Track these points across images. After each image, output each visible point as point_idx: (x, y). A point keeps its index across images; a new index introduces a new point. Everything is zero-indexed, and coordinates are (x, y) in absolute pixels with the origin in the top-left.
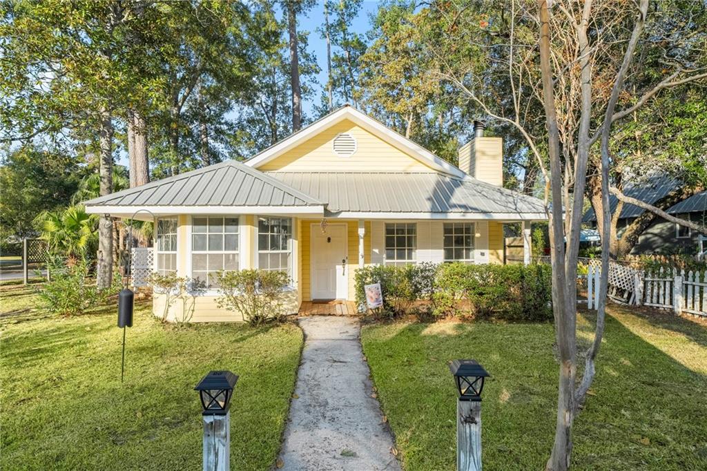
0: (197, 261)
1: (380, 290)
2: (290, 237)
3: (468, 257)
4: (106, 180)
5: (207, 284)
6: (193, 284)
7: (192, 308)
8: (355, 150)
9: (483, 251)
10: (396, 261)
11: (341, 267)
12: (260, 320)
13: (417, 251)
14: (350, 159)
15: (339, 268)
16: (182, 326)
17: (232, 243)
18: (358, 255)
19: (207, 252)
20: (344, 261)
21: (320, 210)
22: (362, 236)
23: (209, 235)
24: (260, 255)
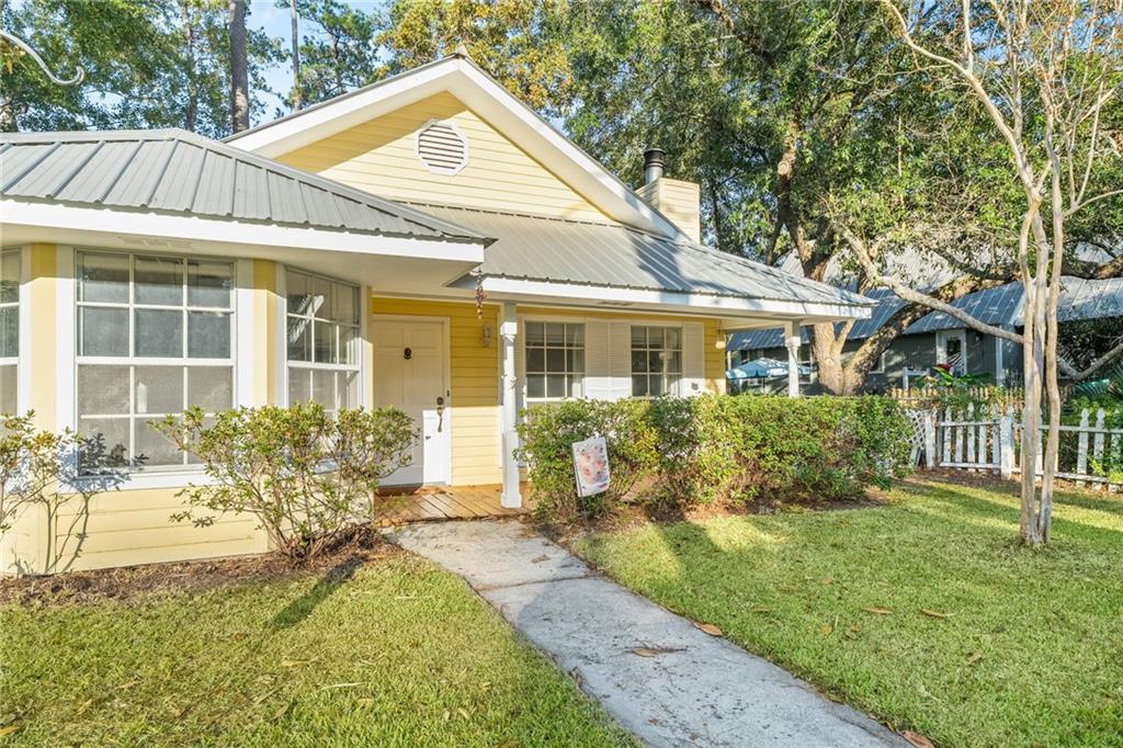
0: (93, 388)
1: (605, 452)
2: (356, 332)
5: (131, 454)
6: (80, 456)
7: (78, 529)
8: (463, 164)
9: (696, 381)
10: (546, 399)
11: (434, 414)
13: (586, 379)
14: (453, 181)
15: (430, 416)
16: (55, 589)
17: (214, 336)
19: (131, 360)
20: (440, 401)
22: (511, 338)
23: (137, 311)
24: (291, 369)
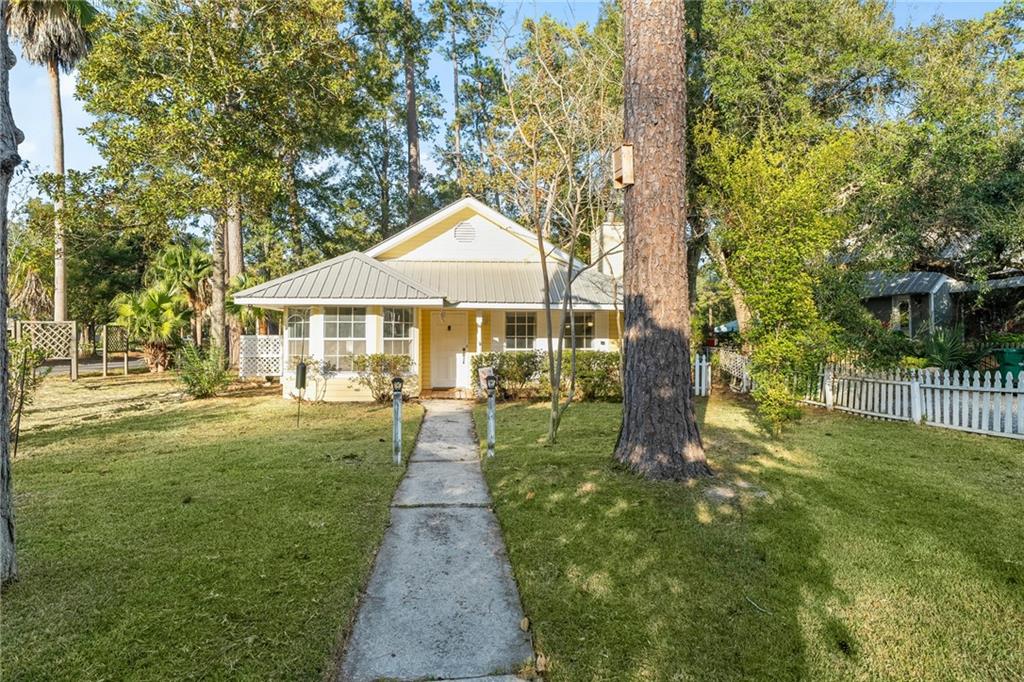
0: (328, 347)
2: (412, 325)
3: (588, 346)
4: (219, 265)
5: (337, 368)
6: (324, 367)
7: (324, 389)
9: (603, 340)
10: (516, 349)
11: (461, 355)
12: (386, 398)
13: (538, 340)
14: (470, 248)
15: (459, 356)
17: (360, 331)
18: (476, 344)
19: (338, 339)
20: (464, 350)
21: (440, 302)
22: (480, 324)
23: (339, 323)
24: (385, 341)
